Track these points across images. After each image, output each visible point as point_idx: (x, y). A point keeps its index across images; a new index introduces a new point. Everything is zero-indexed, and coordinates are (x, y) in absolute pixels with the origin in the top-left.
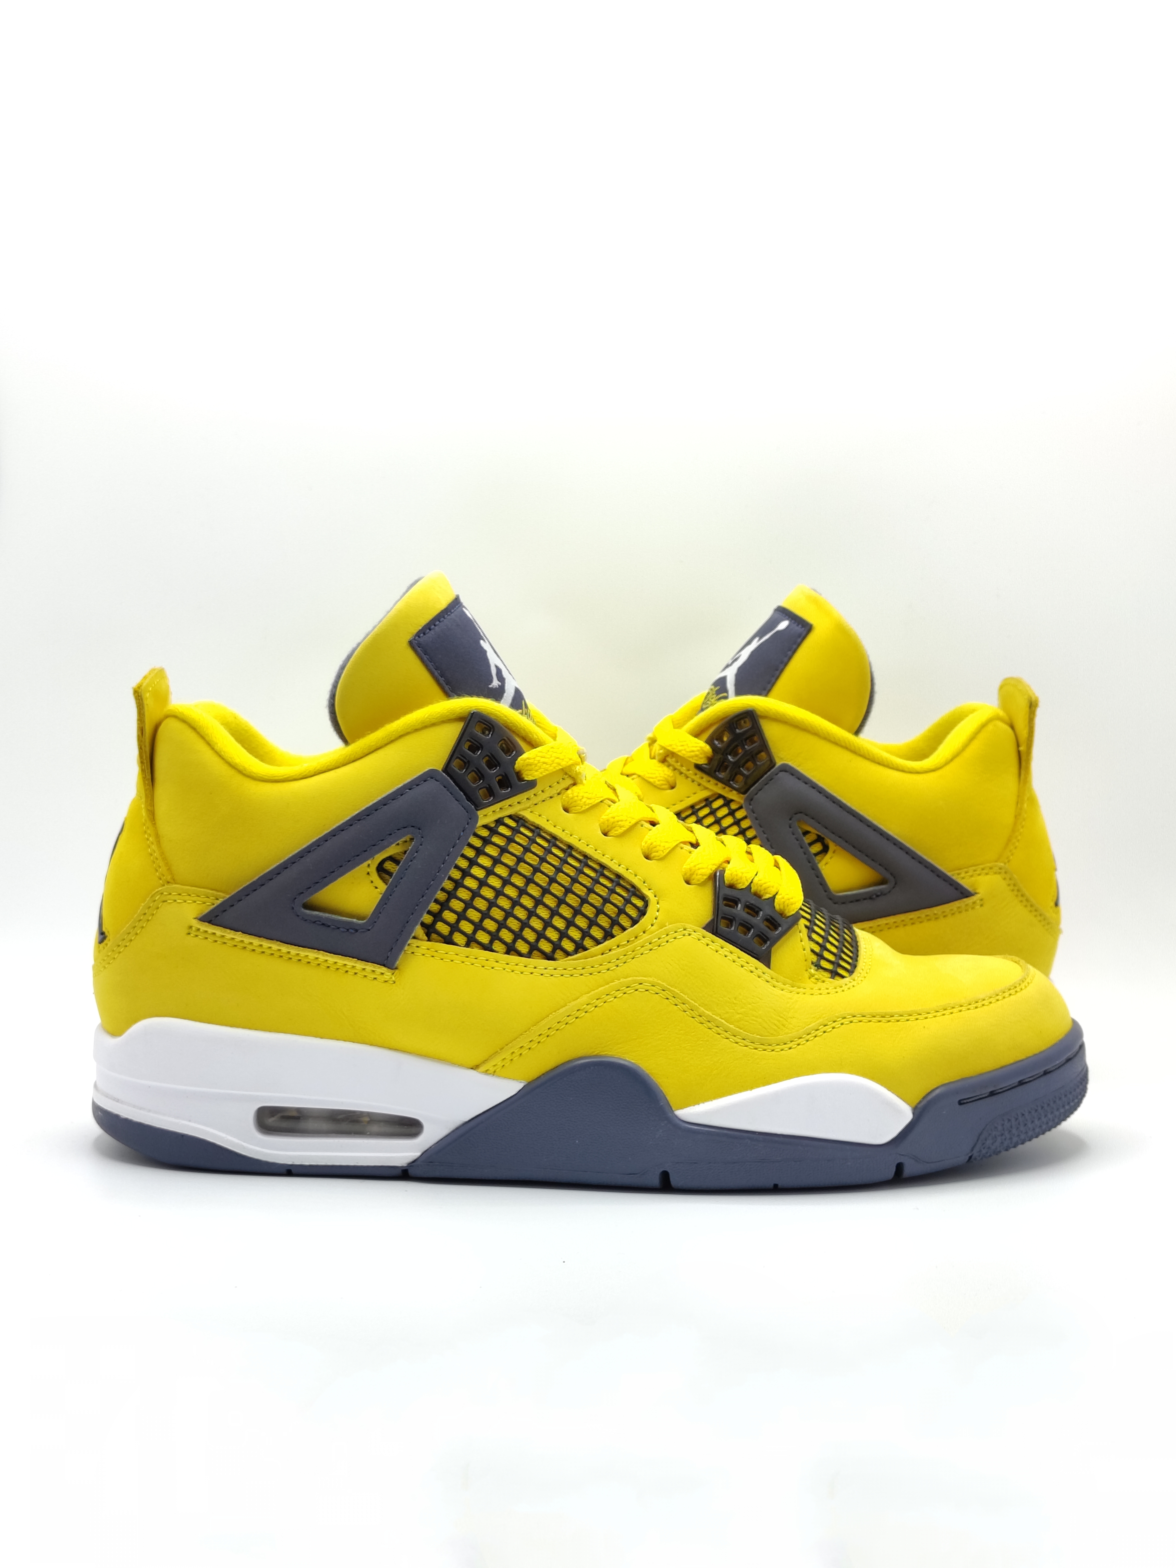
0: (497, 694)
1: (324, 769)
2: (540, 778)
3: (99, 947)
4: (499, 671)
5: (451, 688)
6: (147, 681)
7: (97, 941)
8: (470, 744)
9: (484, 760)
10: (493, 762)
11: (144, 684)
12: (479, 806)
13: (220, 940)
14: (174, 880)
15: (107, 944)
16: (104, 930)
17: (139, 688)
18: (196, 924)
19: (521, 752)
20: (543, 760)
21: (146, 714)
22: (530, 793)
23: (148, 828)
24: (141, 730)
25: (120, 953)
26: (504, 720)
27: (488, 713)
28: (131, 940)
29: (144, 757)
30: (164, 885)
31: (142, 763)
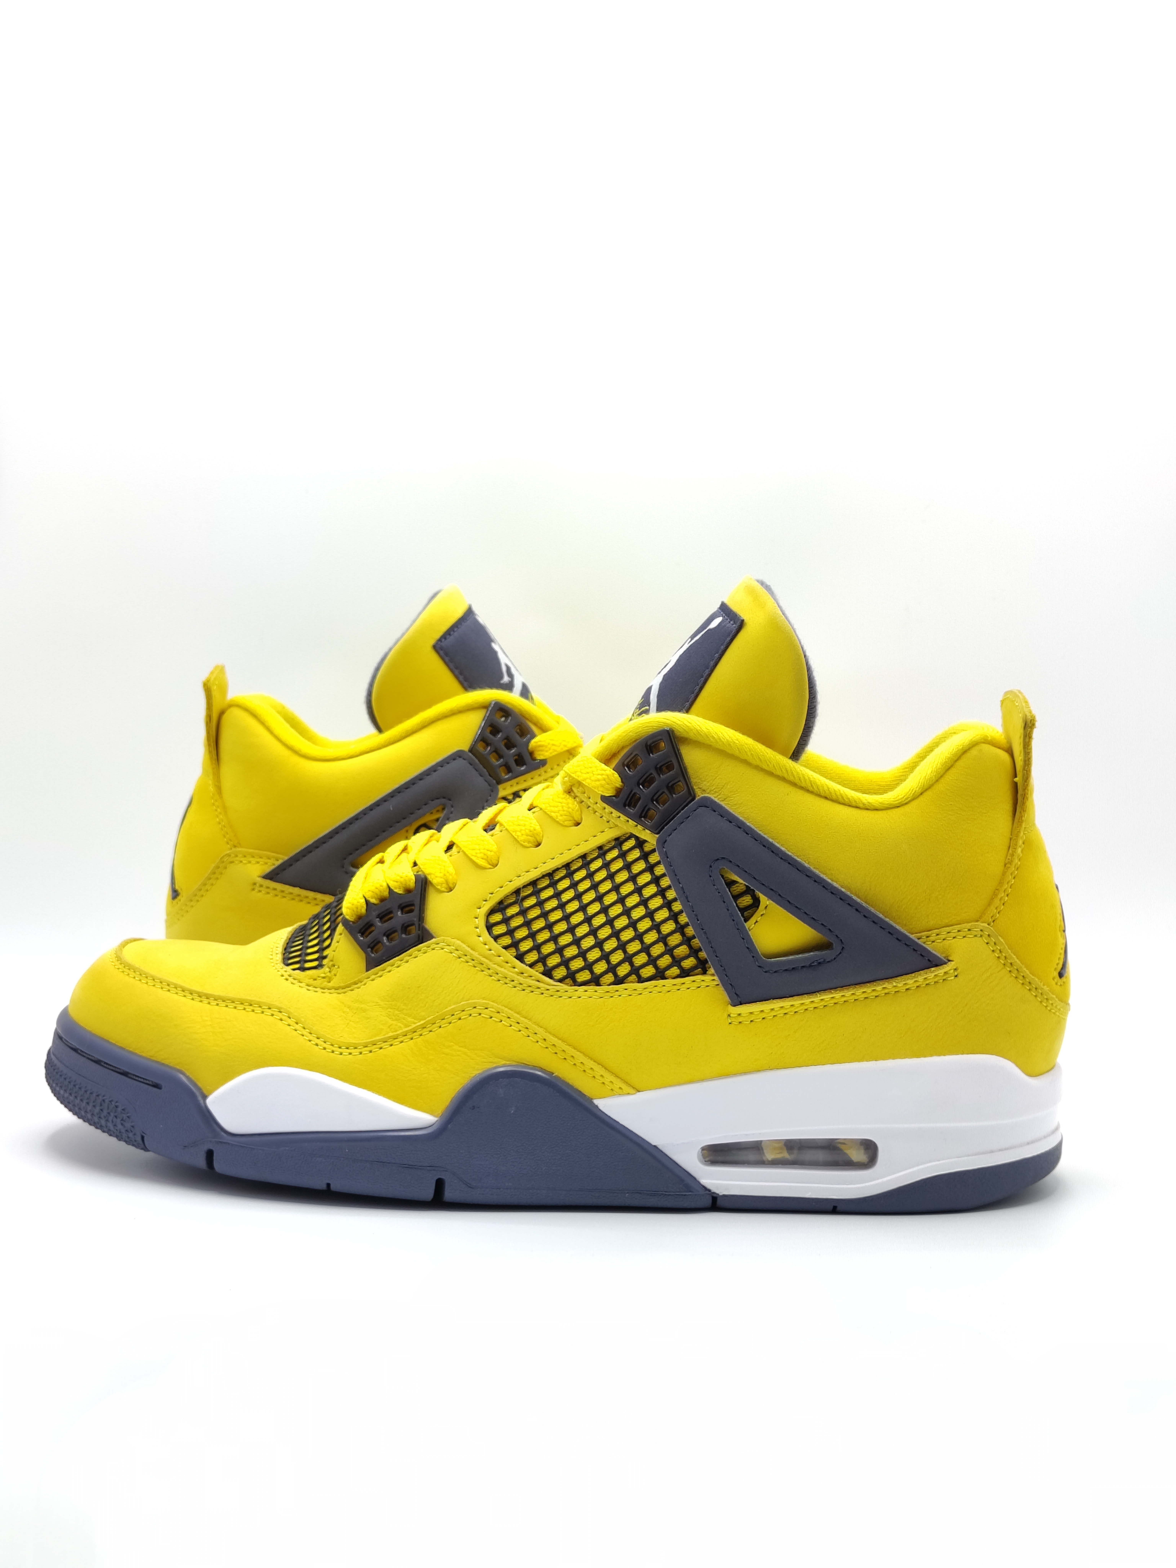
0: (509, 687)
1: (368, 750)
2: (551, 758)
3: (172, 902)
4: (508, 669)
5: (469, 682)
6: (215, 675)
7: (171, 897)
8: (491, 728)
9: (503, 743)
10: (509, 745)
11: (212, 679)
12: (499, 782)
13: (280, 894)
14: (240, 844)
15: (180, 900)
16: (177, 888)
17: (208, 681)
18: (260, 881)
19: (533, 736)
20: (552, 742)
21: (214, 704)
22: (542, 770)
23: (216, 801)
24: (209, 717)
25: (192, 906)
26: (519, 709)
27: (506, 703)
28: (202, 896)
29: (212, 740)
30: (231, 849)
31: (209, 745)
